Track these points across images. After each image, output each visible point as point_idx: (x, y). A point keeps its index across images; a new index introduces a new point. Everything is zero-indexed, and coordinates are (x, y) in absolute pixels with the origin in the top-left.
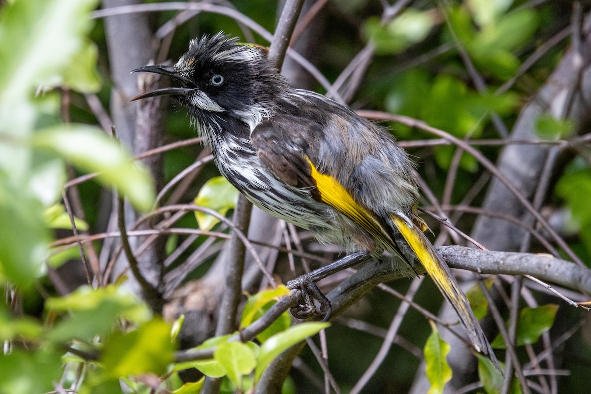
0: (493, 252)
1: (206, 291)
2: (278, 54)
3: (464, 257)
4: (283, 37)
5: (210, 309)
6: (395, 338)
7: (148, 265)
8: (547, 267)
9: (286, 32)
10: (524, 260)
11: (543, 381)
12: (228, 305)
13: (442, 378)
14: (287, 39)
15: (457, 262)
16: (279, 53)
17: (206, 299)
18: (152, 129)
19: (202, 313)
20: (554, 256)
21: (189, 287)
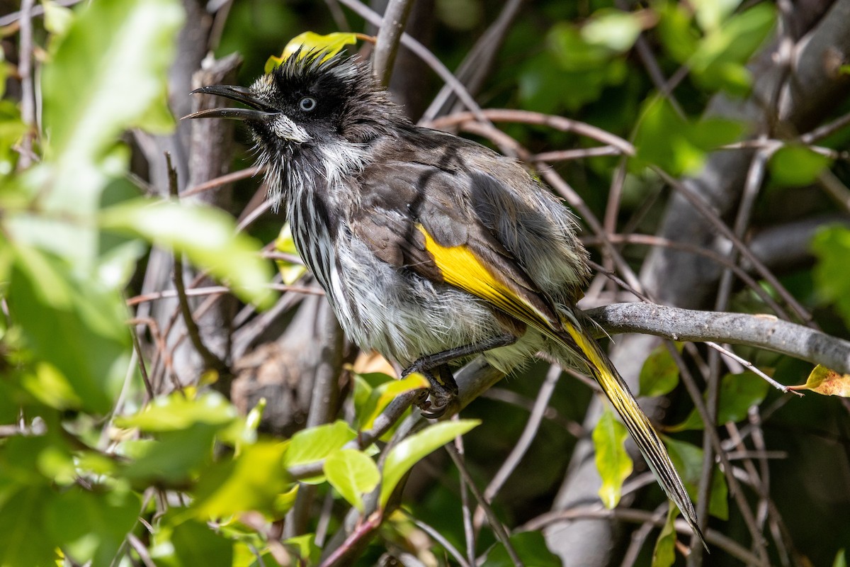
0: (694, 311)
1: (286, 358)
2: (388, 46)
3: (654, 319)
4: (395, 22)
5: (292, 382)
6: (545, 411)
7: (210, 329)
8: (770, 333)
9: (400, 16)
10: (737, 323)
11: (750, 466)
12: (325, 384)
13: (617, 472)
14: (400, 26)
15: (644, 325)
16: (390, 44)
17: (286, 368)
18: (213, 146)
19: (282, 387)
20: (778, 317)
21: (262, 353)
